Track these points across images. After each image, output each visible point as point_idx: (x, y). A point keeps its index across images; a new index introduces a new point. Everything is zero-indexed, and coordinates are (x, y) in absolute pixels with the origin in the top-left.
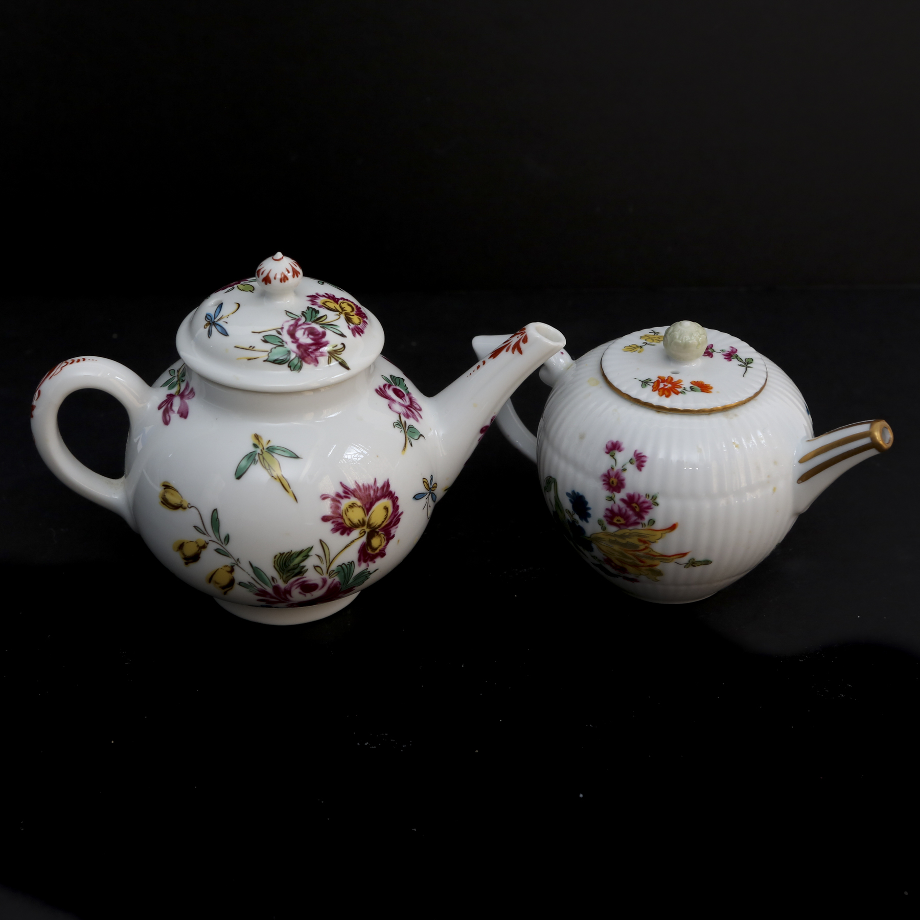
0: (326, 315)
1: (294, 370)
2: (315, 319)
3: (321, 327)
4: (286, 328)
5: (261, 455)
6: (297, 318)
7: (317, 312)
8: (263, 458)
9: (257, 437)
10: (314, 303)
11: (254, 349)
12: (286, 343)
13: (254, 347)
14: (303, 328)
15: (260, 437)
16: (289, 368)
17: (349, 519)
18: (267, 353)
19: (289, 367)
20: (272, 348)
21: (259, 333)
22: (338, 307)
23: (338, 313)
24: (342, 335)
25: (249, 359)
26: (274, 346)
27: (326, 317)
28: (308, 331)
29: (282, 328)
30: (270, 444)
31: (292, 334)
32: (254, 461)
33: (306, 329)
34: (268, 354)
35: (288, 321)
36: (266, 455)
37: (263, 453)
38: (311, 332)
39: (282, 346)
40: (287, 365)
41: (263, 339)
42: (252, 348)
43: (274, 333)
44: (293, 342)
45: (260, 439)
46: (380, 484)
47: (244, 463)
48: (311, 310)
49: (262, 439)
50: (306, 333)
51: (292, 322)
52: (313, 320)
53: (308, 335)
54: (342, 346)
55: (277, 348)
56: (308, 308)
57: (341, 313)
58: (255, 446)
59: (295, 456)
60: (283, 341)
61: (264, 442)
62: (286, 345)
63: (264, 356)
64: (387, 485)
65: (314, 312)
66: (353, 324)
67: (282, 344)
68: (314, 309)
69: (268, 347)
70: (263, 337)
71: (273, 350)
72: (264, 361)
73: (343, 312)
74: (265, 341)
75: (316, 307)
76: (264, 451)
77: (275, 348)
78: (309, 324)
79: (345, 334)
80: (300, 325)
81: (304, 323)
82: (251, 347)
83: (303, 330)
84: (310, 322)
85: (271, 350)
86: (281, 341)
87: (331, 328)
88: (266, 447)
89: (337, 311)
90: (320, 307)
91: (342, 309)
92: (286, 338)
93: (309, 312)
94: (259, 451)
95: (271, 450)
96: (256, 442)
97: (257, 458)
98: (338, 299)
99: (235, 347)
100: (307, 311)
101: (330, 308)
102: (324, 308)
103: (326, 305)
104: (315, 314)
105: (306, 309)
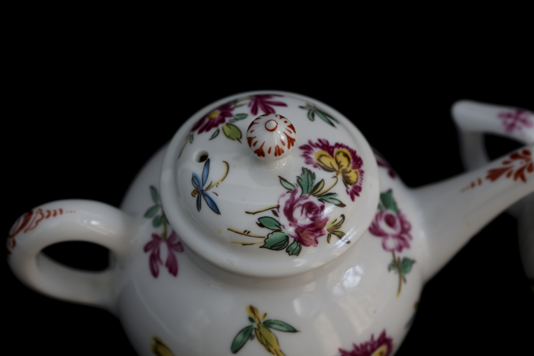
0: (323, 180)
1: (292, 254)
2: (312, 188)
3: (319, 200)
4: (282, 205)
5: (258, 330)
6: (293, 188)
7: (313, 175)
8: (261, 334)
9: (252, 309)
10: (309, 161)
11: (248, 234)
12: (284, 227)
13: (249, 232)
14: (300, 205)
15: (256, 309)
16: (287, 253)
18: (263, 240)
19: (287, 251)
20: (269, 234)
21: (254, 214)
22: (334, 163)
23: (334, 174)
24: (342, 205)
25: (244, 245)
26: (271, 231)
27: (323, 183)
28: (306, 209)
29: (278, 207)
30: (267, 318)
31: (289, 212)
32: (251, 337)
33: (303, 206)
34: (265, 240)
35: (283, 196)
36: (263, 330)
37: (259, 327)
38: (310, 208)
39: (279, 231)
40: (285, 250)
41: (259, 222)
42: (247, 233)
43: (269, 214)
44: (290, 225)
45: (256, 312)
46: (376, 337)
47: (240, 338)
48: (306, 173)
49: (257, 312)
50: (304, 211)
51: (288, 197)
52: (310, 191)
53: (306, 215)
54: (341, 218)
55: (274, 233)
56: (303, 169)
57: (338, 173)
58: (251, 320)
59: (292, 329)
60: (280, 225)
61: (260, 315)
62: (283, 230)
63: (261, 242)
64: (383, 334)
65: (309, 176)
66: (351, 184)
67: (279, 228)
68: (309, 172)
69: (264, 232)
70: (259, 219)
71: (270, 236)
72: (261, 247)
73: (340, 170)
74: (261, 225)
75: (310, 167)
76: (261, 326)
77: (272, 233)
78: (307, 198)
79: (344, 202)
80: (297, 201)
81: (301, 196)
82: (245, 231)
83: (300, 208)
84: (307, 195)
85: (268, 236)
86: (278, 224)
87: (330, 198)
88: (262, 321)
89: (333, 169)
90: (315, 166)
91: (339, 165)
92: (283, 219)
93: (304, 178)
94: (255, 325)
95: (268, 324)
96: (252, 316)
97: (253, 333)
98: (333, 148)
99: (228, 229)
100: (303, 175)
101: (326, 167)
102: (320, 167)
103: (321, 162)
104: (312, 180)
105: (301, 172)
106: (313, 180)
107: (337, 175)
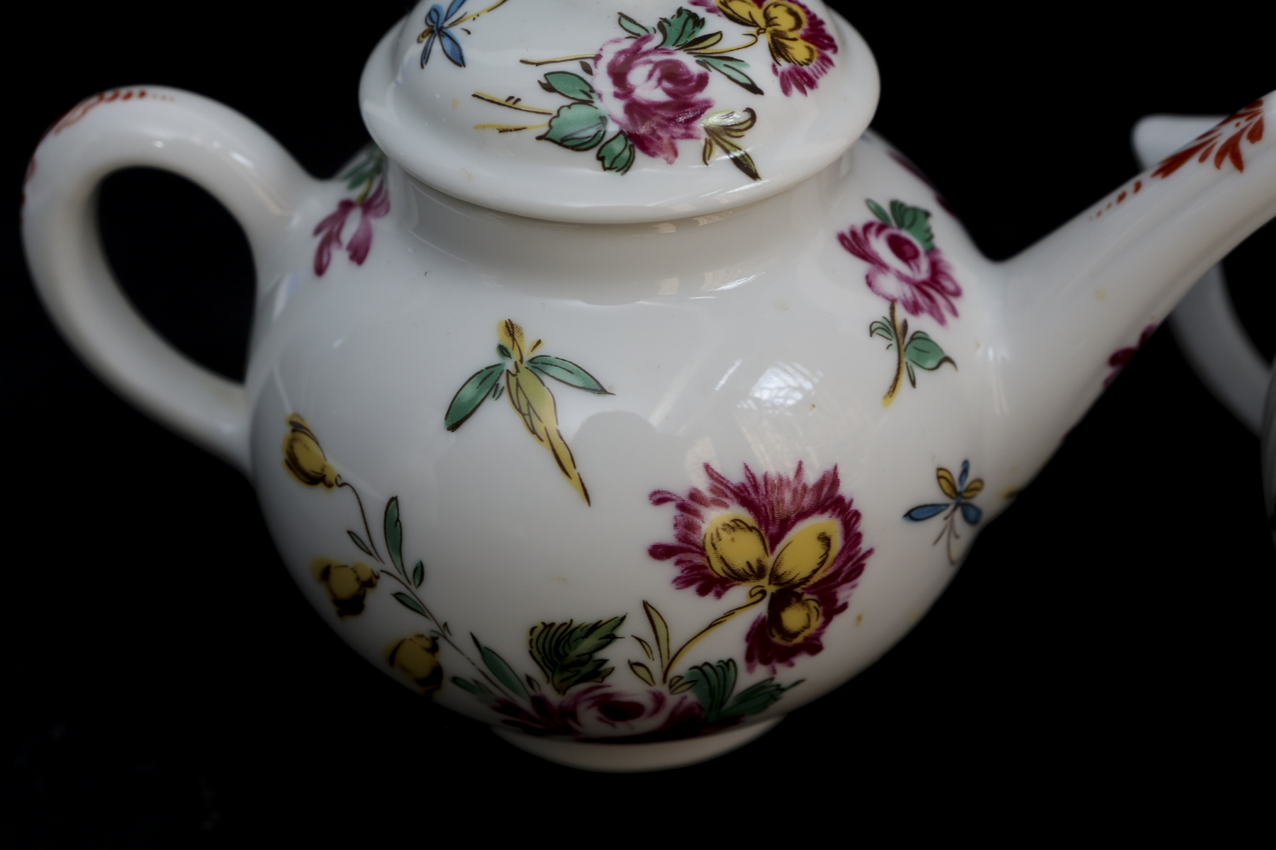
0: (720, 33)
1: (610, 168)
2: (690, 40)
3: (698, 62)
4: (608, 57)
5: (514, 375)
6: (643, 33)
7: (699, 23)
8: (518, 385)
9: (511, 329)
11: (516, 106)
12: (600, 96)
13: (519, 100)
14: (650, 62)
15: (519, 330)
16: (599, 163)
17: (722, 559)
18: (546, 119)
19: (600, 158)
20: (563, 107)
21: (538, 64)
22: (758, 15)
23: (753, 30)
24: (753, 89)
25: (502, 131)
26: (568, 102)
27: (718, 37)
28: (662, 70)
29: (597, 58)
30: (539, 351)
31: (619, 75)
32: (495, 391)
33: (657, 65)
34: (550, 121)
35: (617, 41)
36: (526, 378)
37: (518, 371)
38: (671, 74)
39: (588, 103)
40: (593, 152)
41: (544, 81)
42: (512, 102)
43: (575, 68)
44: (616, 95)
45: (516, 336)
46: (811, 477)
47: (470, 391)
48: (685, 16)
49: (521, 334)
50: (657, 74)
51: (628, 44)
52: (681, 42)
53: (660, 81)
54: (747, 116)
55: (574, 107)
56: (681, 10)
57: (761, 31)
58: (503, 351)
59: (596, 387)
60: (592, 91)
61: (526, 343)
62: (597, 103)
63: (539, 124)
64: (831, 480)
65: (690, 23)
66: (788, 60)
67: (588, 97)
68: (693, 16)
69: (553, 102)
70: (546, 75)
71: (564, 112)
72: (539, 138)
73: (769, 29)
74: (548, 88)
75: (698, 10)
76: (521, 367)
77: (569, 107)
78: (669, 53)
79: (759, 84)
80: (646, 53)
81: (656, 48)
82: (511, 98)
83: (649, 67)
84: (675, 48)
85: (559, 111)
86: (587, 89)
87: (726, 66)
88: (527, 357)
89: (753, 23)
90: (711, 10)
91: (769, 20)
92: (602, 82)
93: (678, 23)
94: (509, 365)
95: (539, 365)
96: (507, 342)
97: (502, 382)
99: (474, 95)
100: (675, 18)
101: (736, 16)
102: (721, 13)
103: (728, 7)
104: (693, 28)
105: (674, 13)
106: (696, 29)
107: (758, 33)
